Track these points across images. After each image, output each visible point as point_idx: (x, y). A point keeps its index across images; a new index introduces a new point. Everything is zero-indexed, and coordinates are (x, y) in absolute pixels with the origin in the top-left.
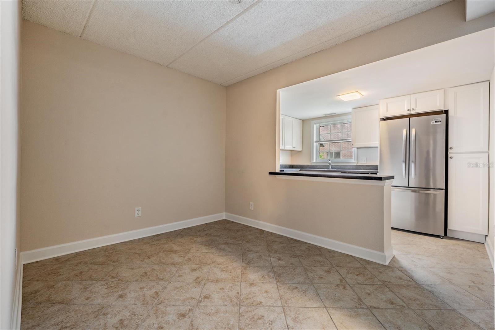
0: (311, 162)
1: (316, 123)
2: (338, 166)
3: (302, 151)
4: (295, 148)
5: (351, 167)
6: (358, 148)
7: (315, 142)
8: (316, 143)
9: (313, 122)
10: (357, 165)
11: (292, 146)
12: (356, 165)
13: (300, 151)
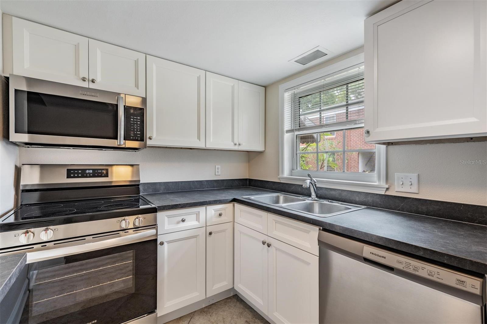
0: (279, 177)
1: (287, 90)
2: (333, 193)
3: (264, 151)
4: (240, 145)
5: (370, 199)
6: (389, 144)
7: (288, 131)
8: (289, 134)
9: (282, 87)
10: (386, 194)
11: (233, 140)
12: (383, 193)
13: (262, 152)
